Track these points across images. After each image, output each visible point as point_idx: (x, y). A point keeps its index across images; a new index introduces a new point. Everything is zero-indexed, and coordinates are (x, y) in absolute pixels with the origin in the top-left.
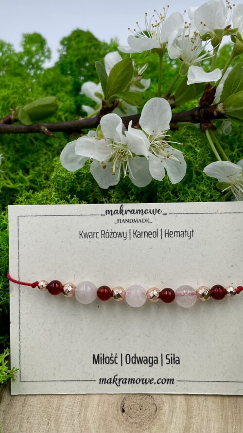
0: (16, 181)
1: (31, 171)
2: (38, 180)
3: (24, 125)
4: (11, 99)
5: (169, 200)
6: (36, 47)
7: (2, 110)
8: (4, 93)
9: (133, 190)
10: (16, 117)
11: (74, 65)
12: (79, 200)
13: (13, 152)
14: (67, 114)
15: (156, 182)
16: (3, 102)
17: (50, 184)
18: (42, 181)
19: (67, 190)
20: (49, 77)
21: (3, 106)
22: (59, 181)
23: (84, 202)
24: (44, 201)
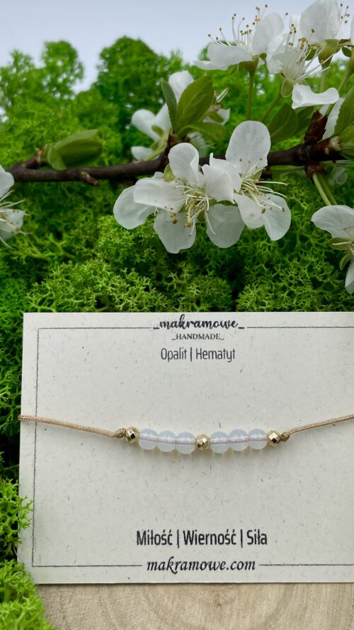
0: (44, 248)
1: (65, 235)
2: (77, 247)
3: (56, 170)
4: (37, 133)
5: (262, 277)
6: (63, 61)
7: (23, 148)
8: (26, 124)
9: (211, 263)
10: (44, 160)
11: (121, 87)
12: (139, 276)
13: (40, 208)
14: (112, 157)
15: (243, 252)
16: (24, 138)
17: (96, 253)
18: (81, 249)
19: (121, 262)
20: (86, 104)
21: (25, 143)
22: (110, 249)
23: (145, 279)
24: (93, 276)
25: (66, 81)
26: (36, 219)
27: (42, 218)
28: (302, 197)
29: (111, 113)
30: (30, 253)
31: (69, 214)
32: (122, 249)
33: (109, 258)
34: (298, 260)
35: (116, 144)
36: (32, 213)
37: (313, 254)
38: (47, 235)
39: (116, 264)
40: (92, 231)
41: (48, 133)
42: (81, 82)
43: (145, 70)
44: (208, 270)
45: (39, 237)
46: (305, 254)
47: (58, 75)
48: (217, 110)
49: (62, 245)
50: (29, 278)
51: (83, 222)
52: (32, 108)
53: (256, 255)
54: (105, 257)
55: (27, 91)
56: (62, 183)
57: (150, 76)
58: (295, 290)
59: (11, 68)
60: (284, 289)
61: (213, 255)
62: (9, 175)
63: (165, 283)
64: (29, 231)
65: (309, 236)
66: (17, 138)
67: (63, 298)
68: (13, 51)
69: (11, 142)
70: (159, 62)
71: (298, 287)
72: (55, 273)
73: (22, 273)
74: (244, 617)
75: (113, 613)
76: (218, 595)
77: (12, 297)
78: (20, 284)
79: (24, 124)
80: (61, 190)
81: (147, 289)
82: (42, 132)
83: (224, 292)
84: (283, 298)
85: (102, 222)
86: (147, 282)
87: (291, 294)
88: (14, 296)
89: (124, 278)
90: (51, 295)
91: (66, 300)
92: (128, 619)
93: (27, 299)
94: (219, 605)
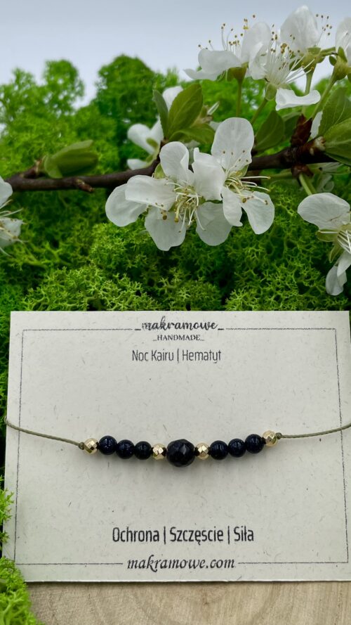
0: (41, 256)
1: (61, 244)
2: (72, 254)
3: (52, 179)
4: (35, 145)
5: (251, 282)
6: (64, 79)
7: (23, 161)
8: (25, 137)
9: (201, 269)
10: (42, 170)
11: (118, 104)
12: (131, 281)
13: (37, 218)
14: (108, 169)
15: (232, 258)
16: (23, 150)
17: (90, 260)
18: (76, 257)
19: (114, 268)
20: (84, 119)
21: (24, 155)
22: (103, 255)
23: (137, 284)
24: (85, 281)
25: (66, 98)
26: (34, 228)
27: (39, 227)
28: (289, 204)
29: (109, 128)
30: (26, 260)
31: (66, 224)
32: (115, 255)
33: (102, 264)
34: (286, 266)
35: (113, 157)
36: (30, 222)
37: (300, 260)
38: (43, 244)
39: (109, 270)
40: (87, 239)
41: (46, 146)
42: (82, 100)
43: (141, 86)
44: (198, 276)
45: (36, 245)
46: (293, 260)
47: (59, 93)
48: (209, 122)
49: (58, 253)
50: (26, 284)
51: (78, 231)
52: (31, 122)
53: (245, 261)
54: (99, 263)
55: (28, 107)
56: (59, 192)
57: (147, 92)
58: (281, 295)
59: (14, 86)
60: (271, 293)
61: (204, 261)
62: (8, 185)
63: (157, 288)
64: (25, 239)
65: (296, 242)
66: (17, 151)
67: (57, 302)
68: (14, 69)
69: (11, 155)
70: (156, 79)
71: (284, 291)
72: (49, 279)
73: (19, 280)
74: (231, 616)
75: (101, 611)
76: (206, 594)
77: (9, 303)
78: (16, 290)
79: (23, 137)
80: (59, 200)
81: (138, 293)
82: (40, 144)
83: (214, 297)
84: (270, 302)
85: (96, 229)
86: (138, 287)
87: (278, 299)
88: (10, 301)
89: (115, 282)
90: (46, 300)
91: (59, 304)
92: (116, 616)
93: (23, 304)
94: (206, 603)
